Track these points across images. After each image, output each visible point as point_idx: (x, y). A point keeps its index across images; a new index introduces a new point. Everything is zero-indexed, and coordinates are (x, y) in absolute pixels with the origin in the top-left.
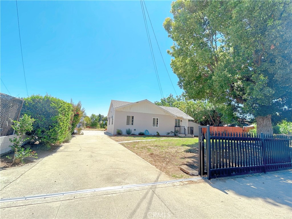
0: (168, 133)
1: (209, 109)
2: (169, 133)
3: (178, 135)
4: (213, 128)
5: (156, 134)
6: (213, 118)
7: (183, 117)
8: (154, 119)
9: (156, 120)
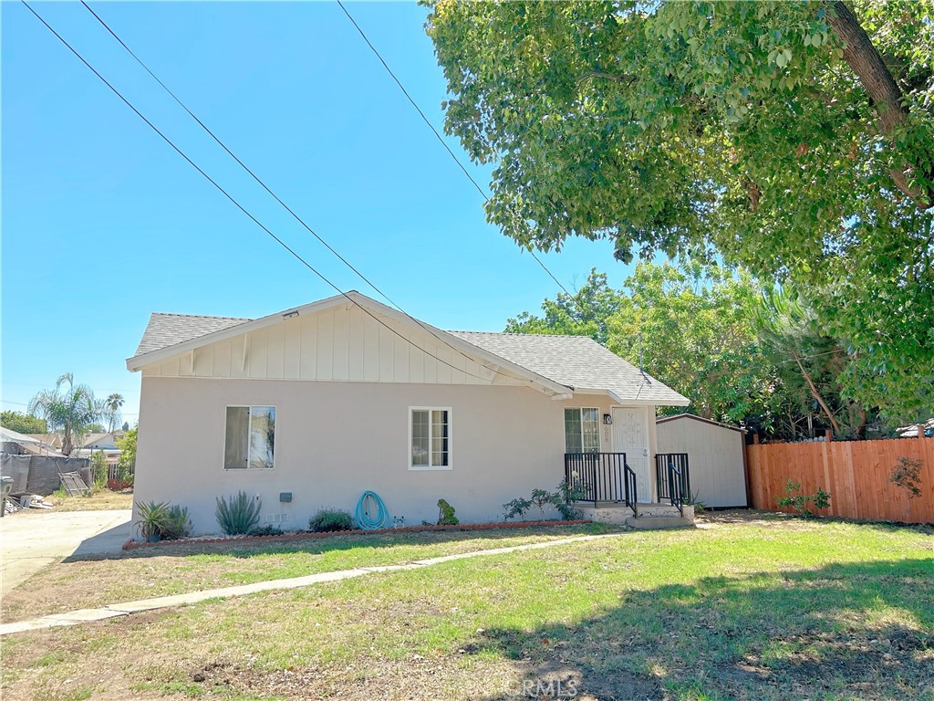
0: (519, 506)
1: (793, 333)
2: (527, 504)
3: (587, 517)
4: (829, 451)
5: (434, 516)
6: (826, 389)
7: (618, 391)
8: (419, 417)
9: (433, 427)
